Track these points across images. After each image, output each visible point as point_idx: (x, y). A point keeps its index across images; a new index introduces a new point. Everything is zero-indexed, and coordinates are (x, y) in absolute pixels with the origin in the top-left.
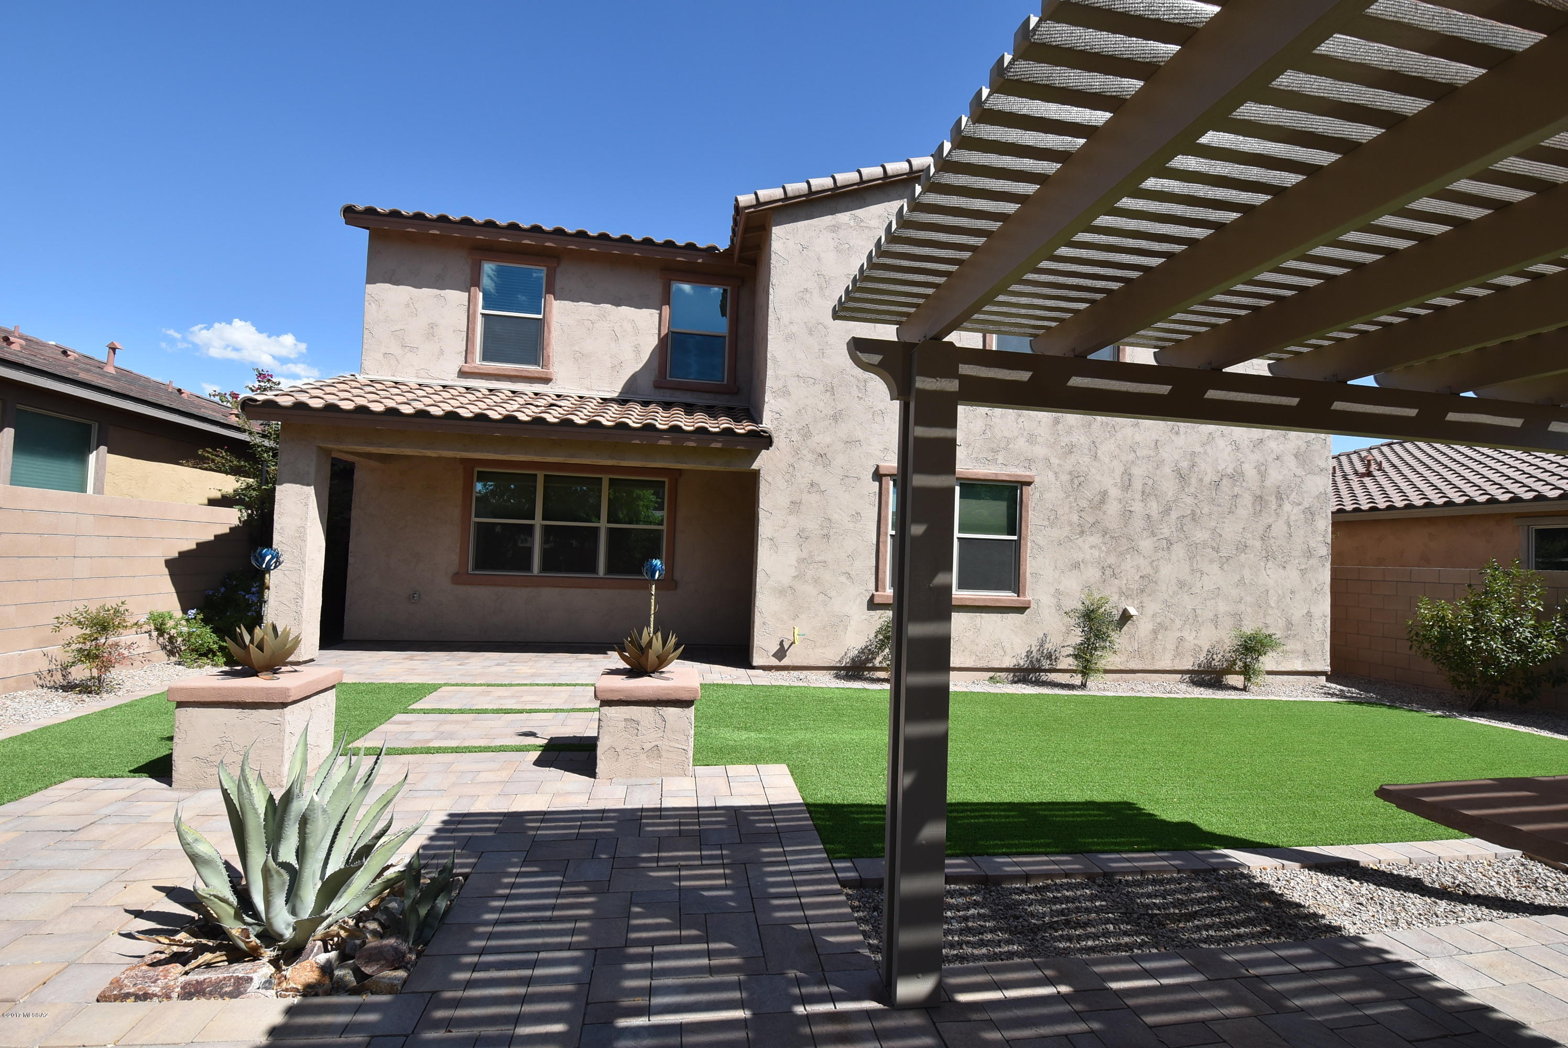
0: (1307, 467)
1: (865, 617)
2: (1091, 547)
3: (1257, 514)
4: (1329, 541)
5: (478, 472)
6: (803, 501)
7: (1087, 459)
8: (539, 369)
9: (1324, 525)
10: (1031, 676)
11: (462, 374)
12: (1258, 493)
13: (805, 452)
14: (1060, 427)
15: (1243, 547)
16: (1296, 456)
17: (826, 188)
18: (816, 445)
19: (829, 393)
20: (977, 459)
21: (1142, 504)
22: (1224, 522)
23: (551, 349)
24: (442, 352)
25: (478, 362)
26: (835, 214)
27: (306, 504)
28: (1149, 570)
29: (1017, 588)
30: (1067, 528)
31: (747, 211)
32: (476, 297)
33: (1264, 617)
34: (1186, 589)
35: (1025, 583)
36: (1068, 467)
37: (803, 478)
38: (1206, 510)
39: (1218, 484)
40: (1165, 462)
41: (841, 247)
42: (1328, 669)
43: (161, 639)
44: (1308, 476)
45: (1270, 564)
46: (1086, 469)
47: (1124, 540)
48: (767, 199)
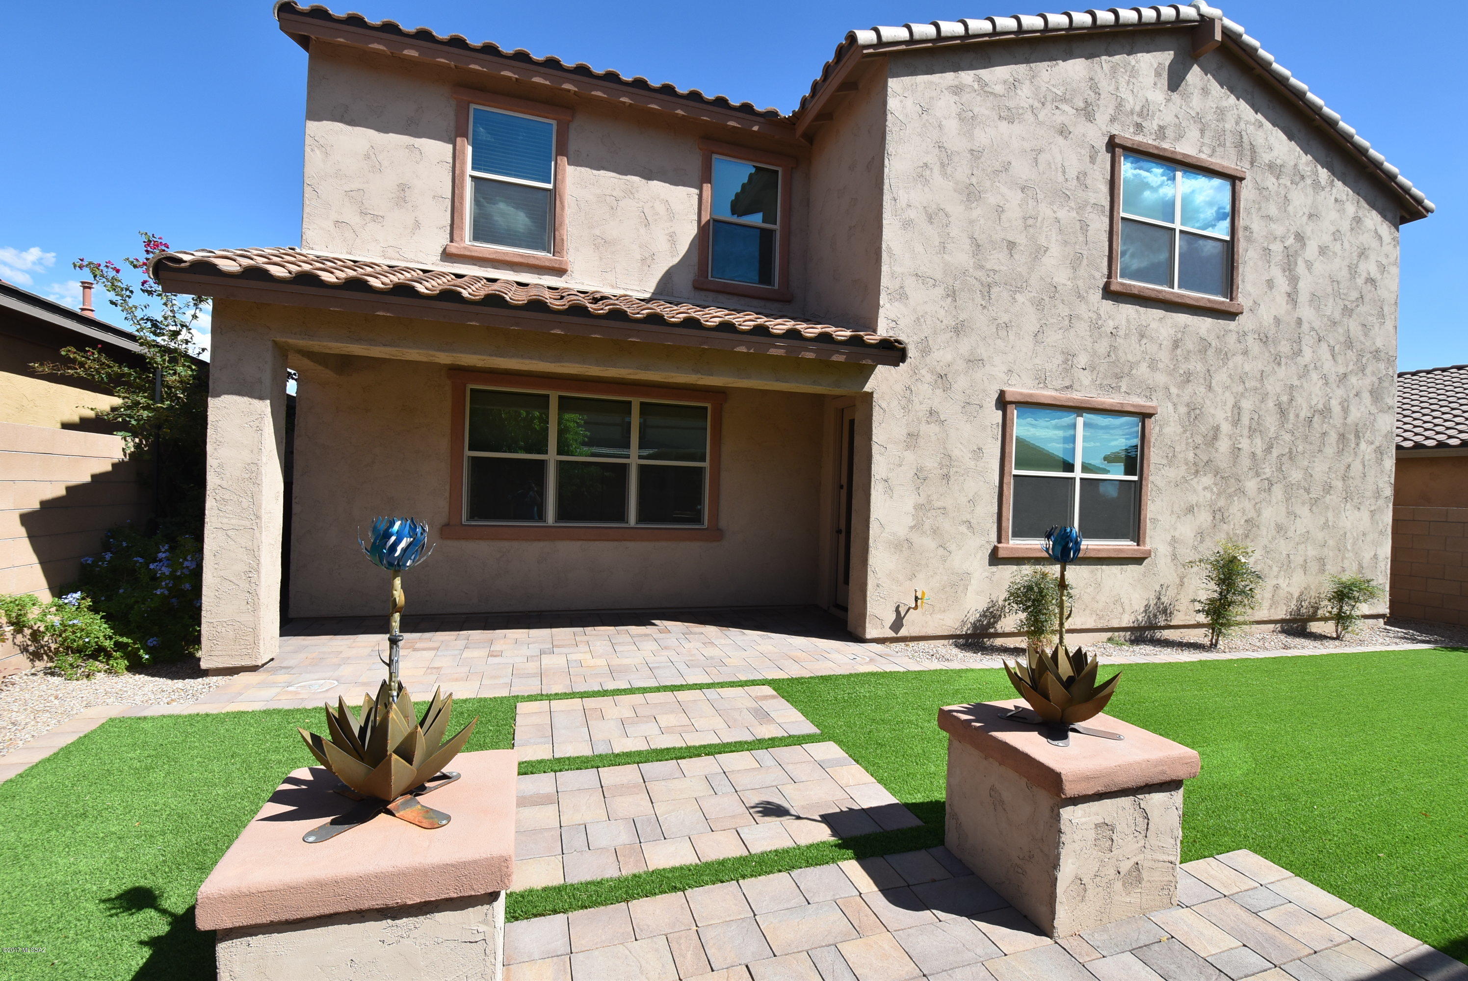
0: (1378, 404)
1: (986, 574)
2: (1205, 488)
3: (1340, 452)
4: (1393, 481)
5: (472, 390)
6: (921, 433)
7: (1202, 389)
8: (550, 256)
9: (1390, 463)
10: (1147, 633)
11: (447, 256)
12: (1341, 430)
13: (923, 372)
14: (1179, 351)
15: (1328, 488)
16: (1371, 392)
17: (957, 35)
18: (936, 364)
19: (950, 299)
20: (1101, 386)
21: (1248, 441)
22: (1314, 462)
23: (565, 231)
24: (417, 225)
25: (467, 242)
26: (957, 71)
27: (259, 429)
28: (1252, 514)
29: (1137, 536)
30: (1184, 467)
31: (865, 51)
32: (464, 153)
33: (1342, 561)
34: (1283, 532)
35: (1145, 530)
36: (1186, 398)
37: (921, 403)
38: (1300, 449)
39: (1310, 420)
40: (1269, 396)
41: (964, 115)
42: (1387, 611)
43: (19, 636)
44: (1380, 414)
45: (1348, 506)
46: (1201, 401)
47: (1233, 480)
48: (890, 39)
